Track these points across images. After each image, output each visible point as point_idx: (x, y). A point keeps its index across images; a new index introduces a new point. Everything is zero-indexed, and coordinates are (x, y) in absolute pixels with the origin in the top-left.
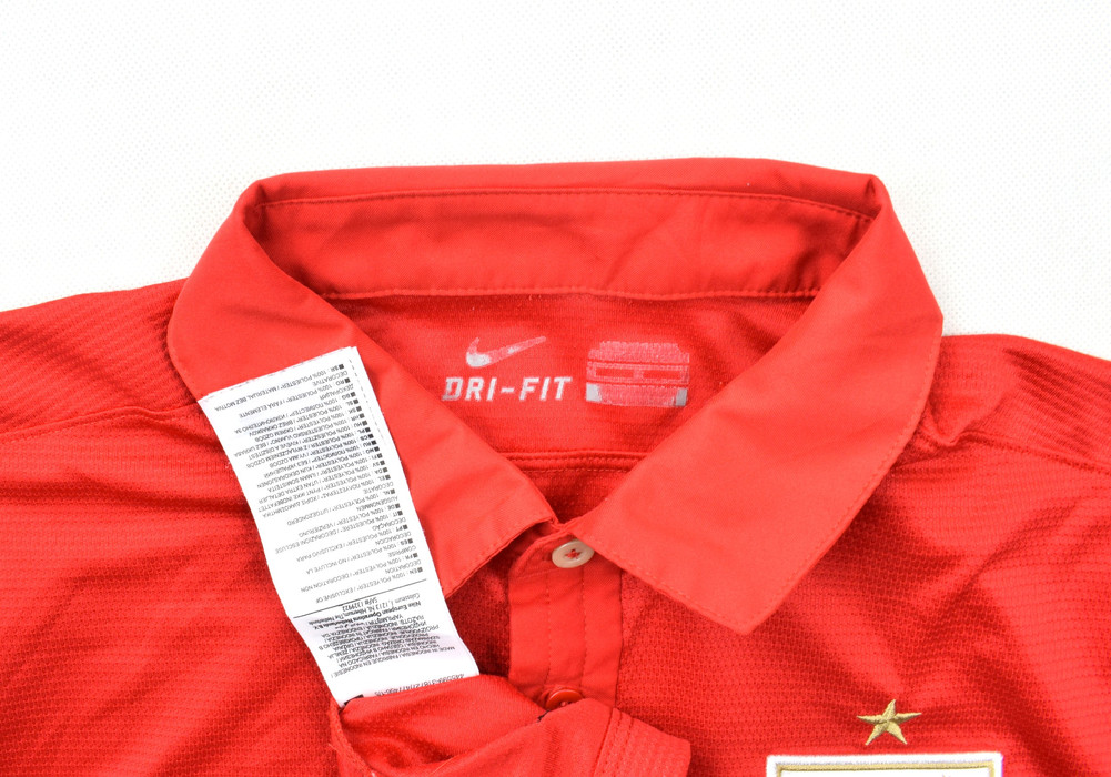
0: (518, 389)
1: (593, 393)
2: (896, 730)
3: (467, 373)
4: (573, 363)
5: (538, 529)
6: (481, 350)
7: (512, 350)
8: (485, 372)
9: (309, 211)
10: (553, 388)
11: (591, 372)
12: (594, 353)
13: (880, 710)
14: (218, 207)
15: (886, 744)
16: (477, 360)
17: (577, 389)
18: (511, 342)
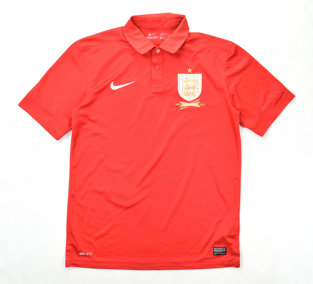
0: (153, 37)
1: (160, 38)
2: (191, 72)
3: (149, 36)
4: (158, 35)
5: (154, 48)
6: (150, 34)
7: (153, 34)
8: (150, 36)
9: (136, 19)
10: (157, 38)
11: (160, 36)
12: (161, 34)
13: (189, 69)
14: (128, 18)
15: (190, 73)
16: (150, 35)
17: (159, 38)
18: (153, 33)
